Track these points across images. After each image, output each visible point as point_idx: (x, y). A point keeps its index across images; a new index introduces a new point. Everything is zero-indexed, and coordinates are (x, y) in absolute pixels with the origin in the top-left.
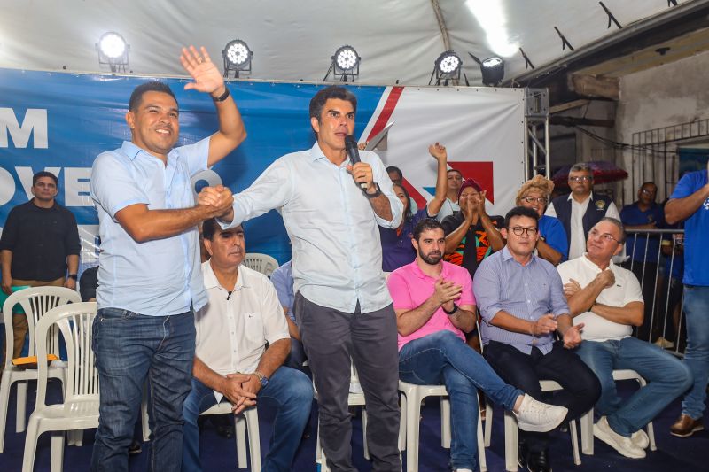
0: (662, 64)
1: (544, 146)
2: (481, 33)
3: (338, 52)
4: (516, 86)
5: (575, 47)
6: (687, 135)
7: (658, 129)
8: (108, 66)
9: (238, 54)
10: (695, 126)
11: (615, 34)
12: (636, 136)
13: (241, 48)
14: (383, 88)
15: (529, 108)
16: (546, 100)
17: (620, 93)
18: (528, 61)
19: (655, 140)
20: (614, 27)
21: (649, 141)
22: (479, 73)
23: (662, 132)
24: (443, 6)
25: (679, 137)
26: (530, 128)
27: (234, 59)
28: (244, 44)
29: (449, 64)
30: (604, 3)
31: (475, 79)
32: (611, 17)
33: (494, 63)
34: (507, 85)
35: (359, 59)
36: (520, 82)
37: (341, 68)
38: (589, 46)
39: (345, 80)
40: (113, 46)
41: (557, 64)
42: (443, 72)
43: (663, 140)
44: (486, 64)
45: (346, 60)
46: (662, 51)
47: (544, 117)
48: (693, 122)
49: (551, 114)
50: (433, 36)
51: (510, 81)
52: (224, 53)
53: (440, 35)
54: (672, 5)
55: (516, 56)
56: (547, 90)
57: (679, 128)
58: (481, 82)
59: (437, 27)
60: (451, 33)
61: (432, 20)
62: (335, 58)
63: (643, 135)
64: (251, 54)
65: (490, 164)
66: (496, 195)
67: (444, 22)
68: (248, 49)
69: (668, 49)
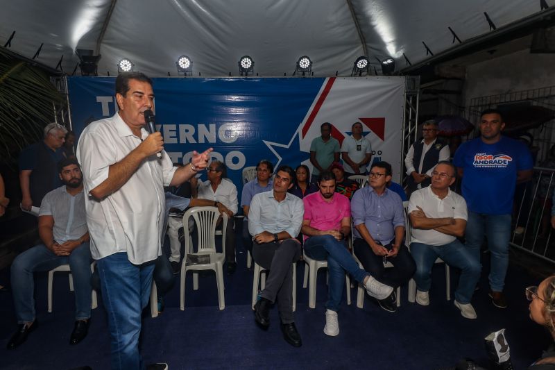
0: (492, 58)
1: (415, 108)
2: (383, 45)
3: (300, 60)
4: (400, 75)
5: (434, 54)
6: (503, 101)
7: (486, 97)
8: (183, 73)
9: (246, 63)
10: (508, 96)
11: (457, 46)
12: (473, 100)
13: (248, 60)
14: (325, 79)
15: (408, 87)
16: (418, 82)
17: (466, 75)
18: (407, 60)
19: (484, 103)
20: (457, 42)
21: (480, 103)
22: (380, 67)
23: (489, 98)
24: (363, 30)
25: (498, 101)
26: (408, 98)
27: (244, 66)
28: (250, 58)
29: (362, 64)
30: (451, 28)
31: (379, 70)
32: (455, 36)
33: (389, 61)
34: (396, 74)
35: (311, 63)
36: (403, 73)
37: (301, 68)
38: (442, 53)
39: (304, 74)
40: (184, 63)
41: (424, 64)
42: (359, 68)
43: (488, 103)
44: (385, 63)
45: (305, 64)
46: (492, 52)
47: (417, 92)
48: (507, 93)
49: (421, 89)
50: (357, 46)
51: (398, 72)
52: (240, 63)
53: (361, 46)
54: (492, 29)
55: (401, 57)
56: (419, 77)
57: (499, 96)
58: (381, 72)
59: (360, 41)
60: (368, 44)
61: (357, 37)
62: (298, 63)
63: (477, 100)
64: (253, 63)
65: (384, 119)
66: (385, 136)
67: (364, 38)
68: (251, 60)
69: (495, 51)
